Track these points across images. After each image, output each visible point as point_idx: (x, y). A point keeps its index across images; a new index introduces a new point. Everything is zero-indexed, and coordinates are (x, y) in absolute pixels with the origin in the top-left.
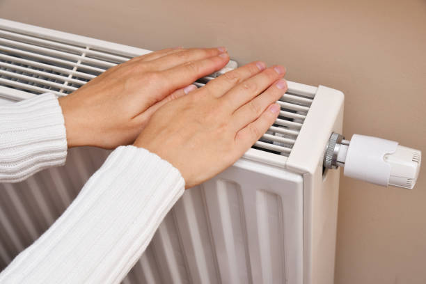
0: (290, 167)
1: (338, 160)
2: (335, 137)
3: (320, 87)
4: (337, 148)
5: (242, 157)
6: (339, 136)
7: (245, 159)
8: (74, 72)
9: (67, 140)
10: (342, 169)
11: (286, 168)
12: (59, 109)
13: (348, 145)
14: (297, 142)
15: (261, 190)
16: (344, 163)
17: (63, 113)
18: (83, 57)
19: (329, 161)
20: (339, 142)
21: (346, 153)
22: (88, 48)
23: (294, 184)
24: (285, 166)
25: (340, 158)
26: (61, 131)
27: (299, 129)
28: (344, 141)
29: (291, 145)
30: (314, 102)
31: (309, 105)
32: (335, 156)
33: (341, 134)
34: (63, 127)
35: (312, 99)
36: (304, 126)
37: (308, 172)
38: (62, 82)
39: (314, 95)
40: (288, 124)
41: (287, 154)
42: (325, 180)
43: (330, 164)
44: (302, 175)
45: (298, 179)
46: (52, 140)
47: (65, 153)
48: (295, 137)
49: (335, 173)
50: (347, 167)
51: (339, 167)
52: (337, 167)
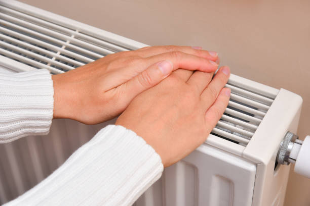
0: (246, 156)
1: (290, 157)
2: (290, 136)
3: (282, 90)
4: (290, 146)
5: (205, 143)
6: (294, 135)
7: (206, 144)
8: (63, 49)
9: (54, 111)
10: (293, 165)
11: (243, 157)
12: (51, 83)
13: (301, 144)
14: (255, 136)
15: (218, 176)
16: (295, 160)
17: (54, 86)
18: (72, 38)
19: (282, 157)
20: (293, 141)
21: (299, 151)
22: (77, 31)
23: (248, 172)
24: (242, 154)
25: (292, 156)
26: (50, 101)
27: (258, 124)
28: (297, 141)
29: (250, 137)
30: (275, 102)
31: (270, 104)
32: (288, 153)
33: (296, 134)
34: (53, 98)
35: (274, 99)
36: (264, 122)
37: (261, 163)
38: (51, 57)
39: (275, 96)
40: (249, 119)
41: (246, 144)
42: (276, 174)
43: (283, 160)
44: (256, 165)
45: (252, 168)
46: (40, 109)
47: (50, 123)
48: (254, 130)
49: (285, 168)
50: (297, 163)
51: (290, 164)
52: (289, 163)
